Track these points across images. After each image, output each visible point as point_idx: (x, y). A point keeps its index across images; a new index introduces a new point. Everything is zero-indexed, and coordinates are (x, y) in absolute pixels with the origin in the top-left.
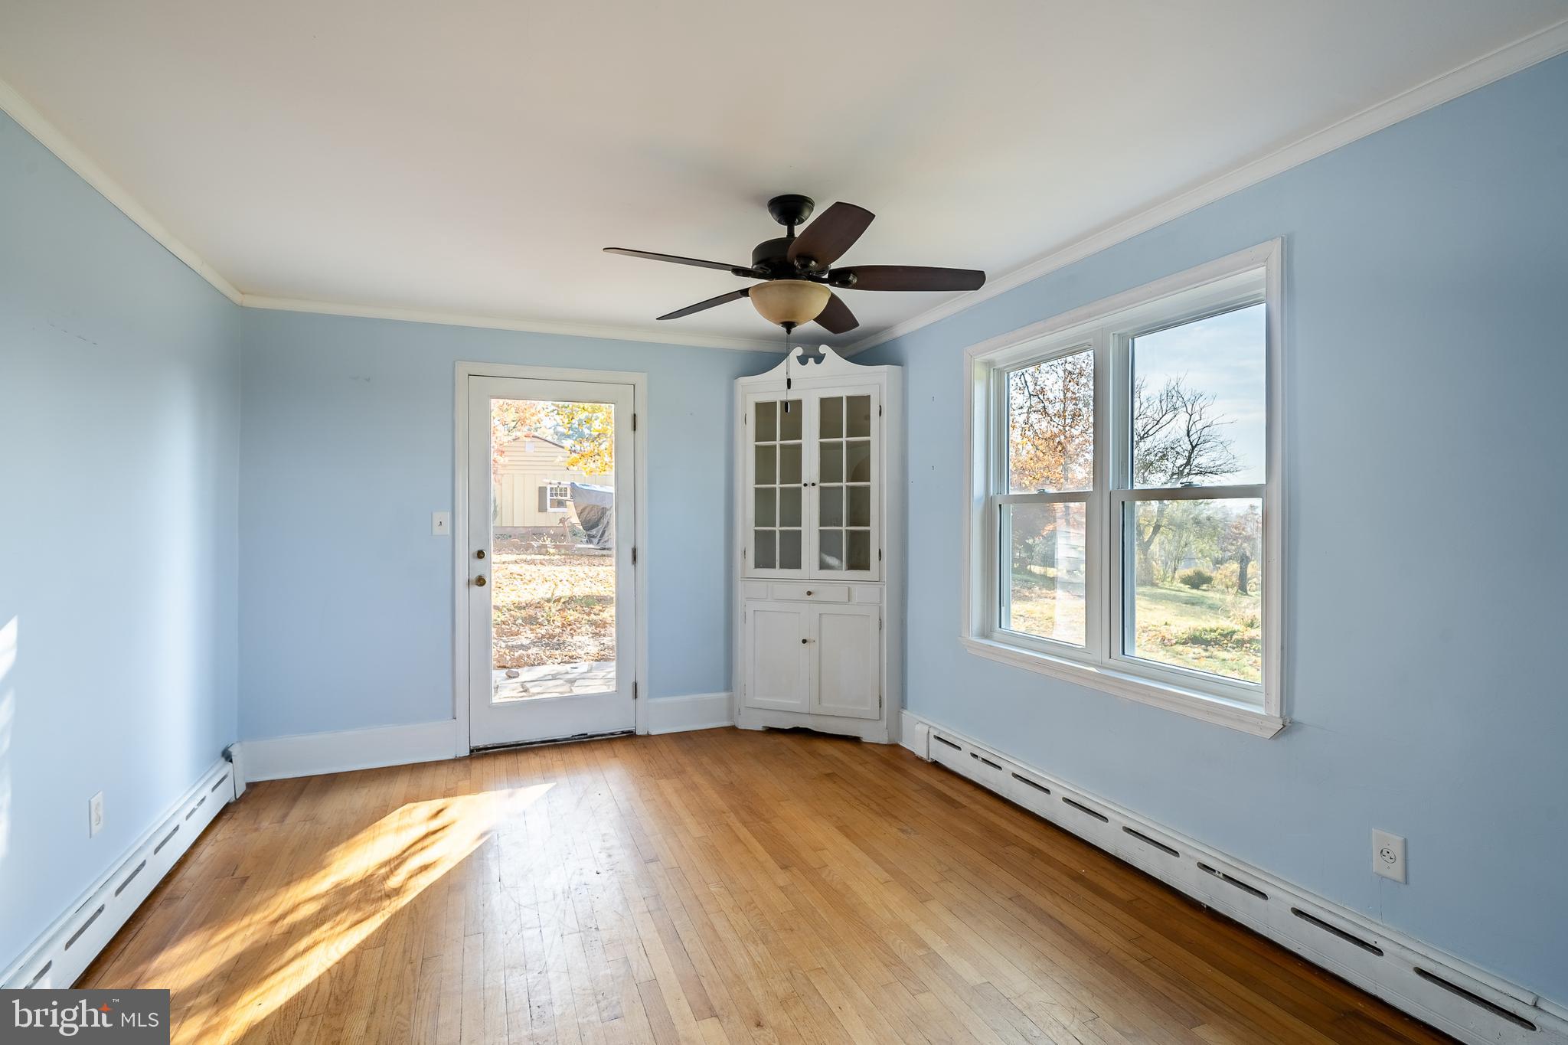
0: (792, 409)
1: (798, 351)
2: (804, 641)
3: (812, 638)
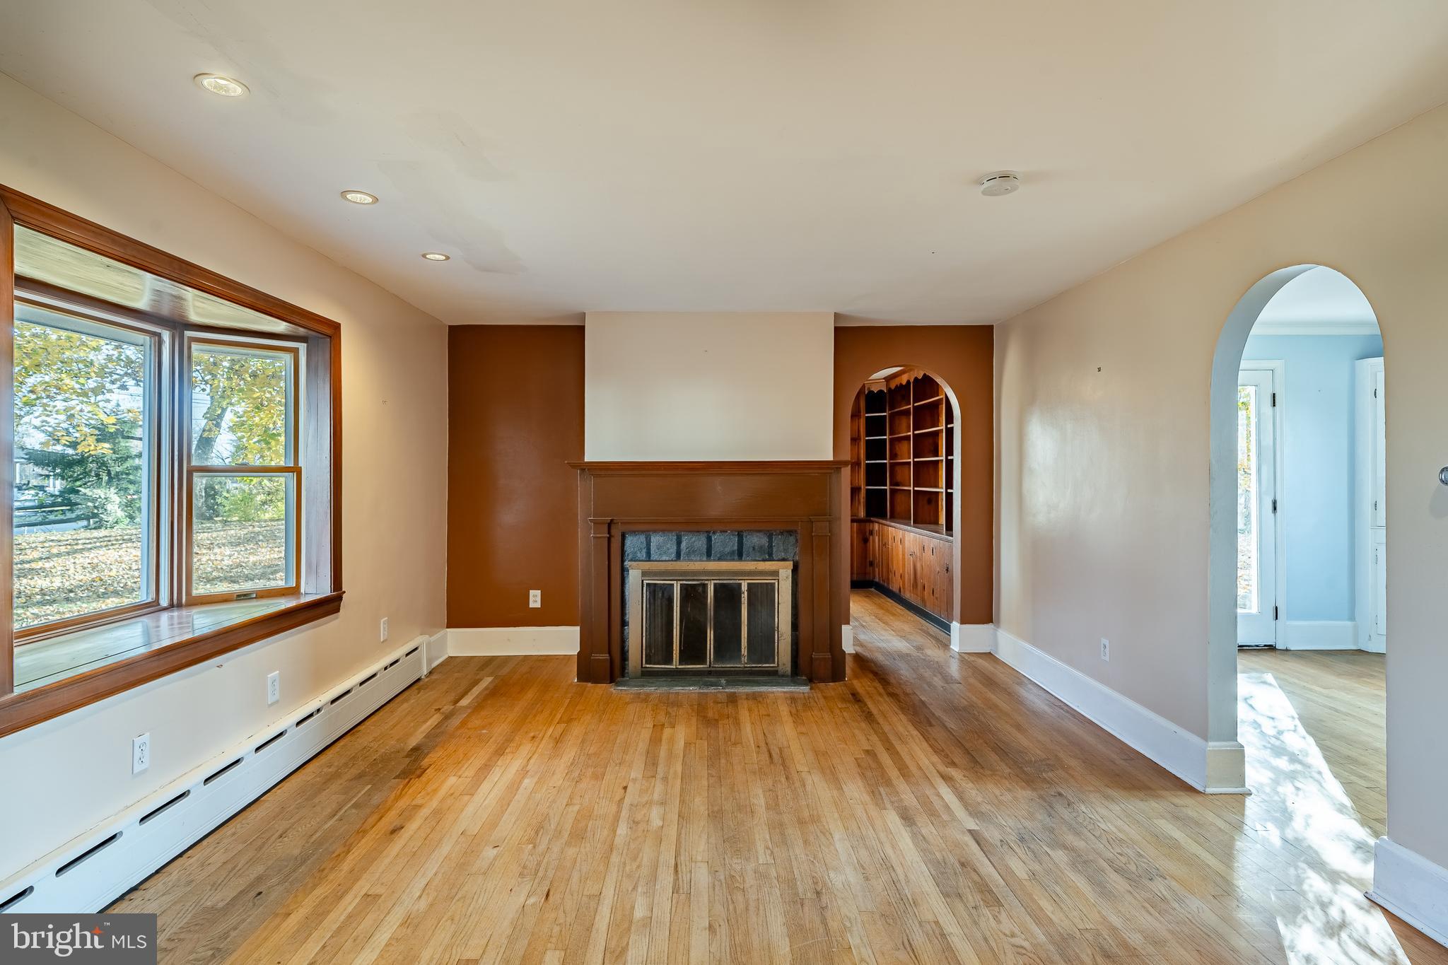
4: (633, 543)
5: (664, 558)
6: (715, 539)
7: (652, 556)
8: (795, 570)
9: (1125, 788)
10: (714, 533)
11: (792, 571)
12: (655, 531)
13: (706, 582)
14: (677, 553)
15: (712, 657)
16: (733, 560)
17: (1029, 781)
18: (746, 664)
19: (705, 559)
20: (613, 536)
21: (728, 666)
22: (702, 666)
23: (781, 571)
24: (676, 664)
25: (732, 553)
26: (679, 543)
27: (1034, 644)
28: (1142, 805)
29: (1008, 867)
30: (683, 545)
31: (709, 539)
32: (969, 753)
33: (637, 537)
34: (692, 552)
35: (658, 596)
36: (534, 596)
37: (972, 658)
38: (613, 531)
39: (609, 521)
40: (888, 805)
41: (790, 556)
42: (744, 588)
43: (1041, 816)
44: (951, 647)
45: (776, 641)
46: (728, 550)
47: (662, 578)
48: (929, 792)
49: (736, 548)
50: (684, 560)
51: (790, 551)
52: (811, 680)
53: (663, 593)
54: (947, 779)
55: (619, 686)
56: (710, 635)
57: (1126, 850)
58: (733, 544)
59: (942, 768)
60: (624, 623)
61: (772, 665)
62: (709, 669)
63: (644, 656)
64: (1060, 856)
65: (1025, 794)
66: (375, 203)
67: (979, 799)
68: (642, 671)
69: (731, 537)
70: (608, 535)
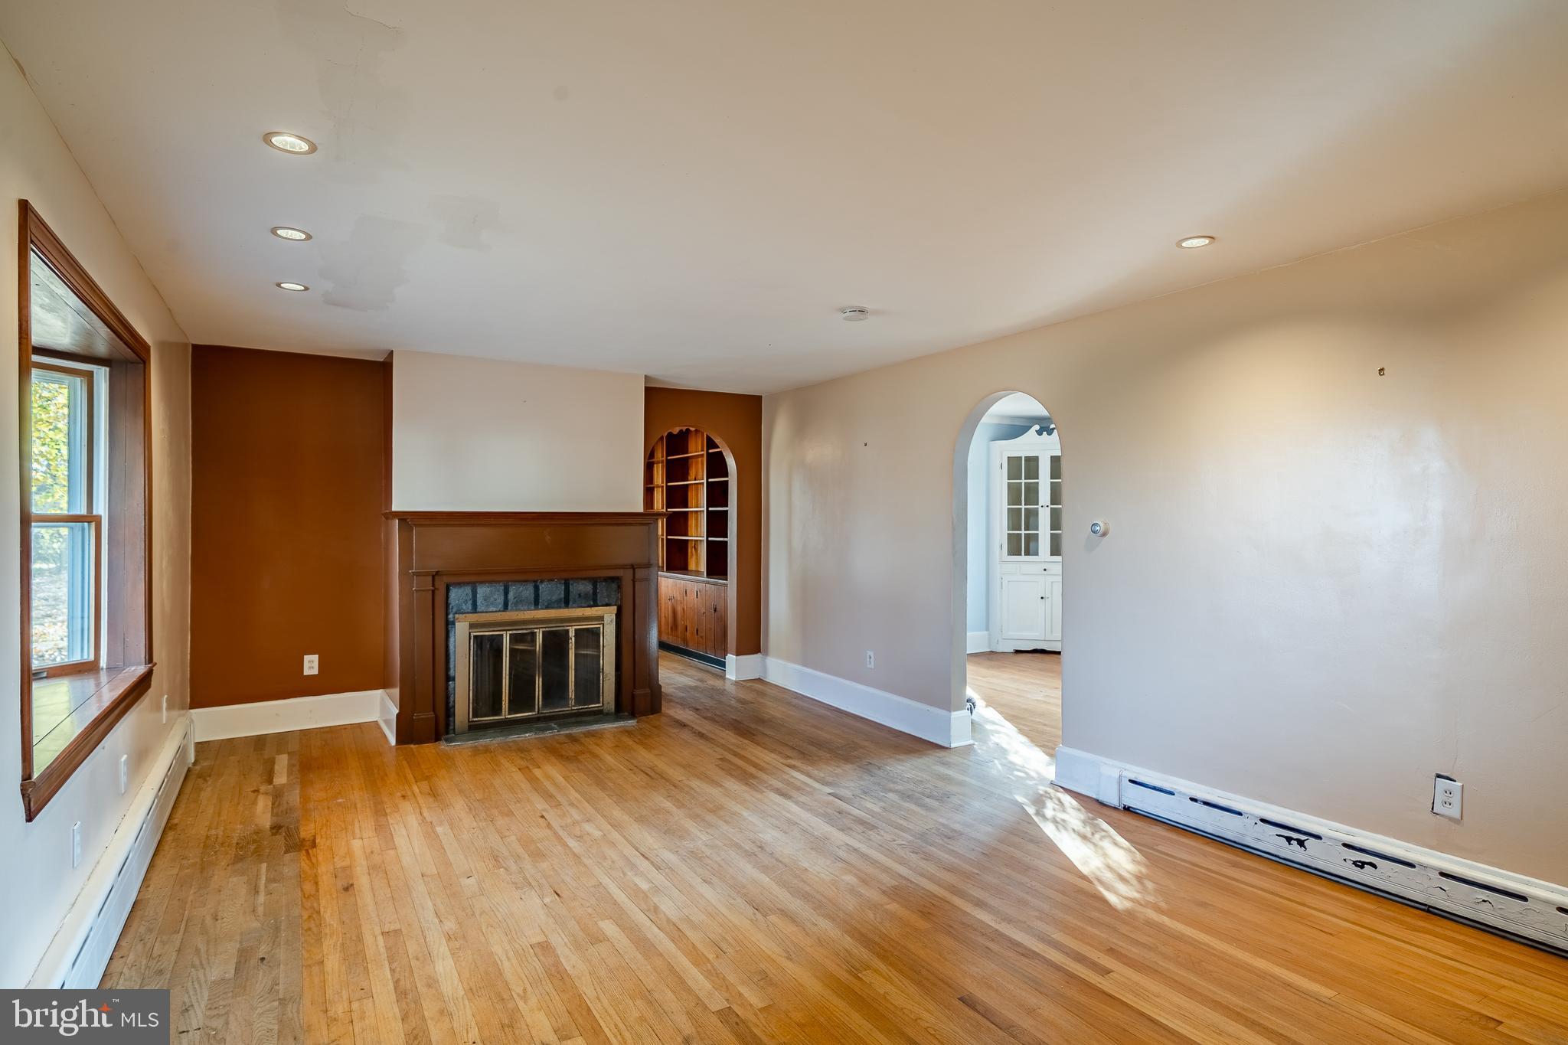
0: (1032, 462)
1: (1037, 427)
2: (1042, 598)
3: (1047, 596)
4: (458, 595)
5: (491, 609)
6: (543, 588)
7: (479, 607)
8: (619, 615)
9: (905, 753)
10: (542, 582)
11: (616, 615)
12: (482, 582)
13: (536, 630)
14: (504, 603)
15: (540, 703)
16: (560, 608)
17: (847, 758)
18: (574, 706)
19: (533, 608)
20: (437, 589)
21: (557, 710)
22: (530, 714)
23: (605, 615)
24: (505, 714)
25: (559, 601)
26: (506, 593)
27: (805, 665)
28: (920, 760)
29: (868, 809)
30: (511, 595)
31: (536, 588)
32: (794, 749)
33: (462, 589)
34: (520, 602)
35: (487, 649)
36: (309, 662)
37: (749, 684)
38: (437, 584)
39: (434, 573)
40: (765, 790)
41: (613, 601)
42: (572, 634)
43: (867, 777)
44: (727, 676)
45: (601, 682)
46: (554, 598)
47: (491, 629)
48: (786, 777)
49: (562, 596)
50: (512, 610)
51: (612, 596)
52: (633, 715)
53: (491, 645)
54: (793, 767)
55: (451, 742)
56: (539, 682)
57: (927, 786)
58: (559, 592)
59: (784, 761)
60: (449, 678)
61: (597, 705)
62: (539, 715)
63: (471, 710)
64: (891, 795)
65: (848, 767)
66: (308, 239)
67: (823, 775)
68: (469, 726)
69: (558, 585)
70: (433, 588)
